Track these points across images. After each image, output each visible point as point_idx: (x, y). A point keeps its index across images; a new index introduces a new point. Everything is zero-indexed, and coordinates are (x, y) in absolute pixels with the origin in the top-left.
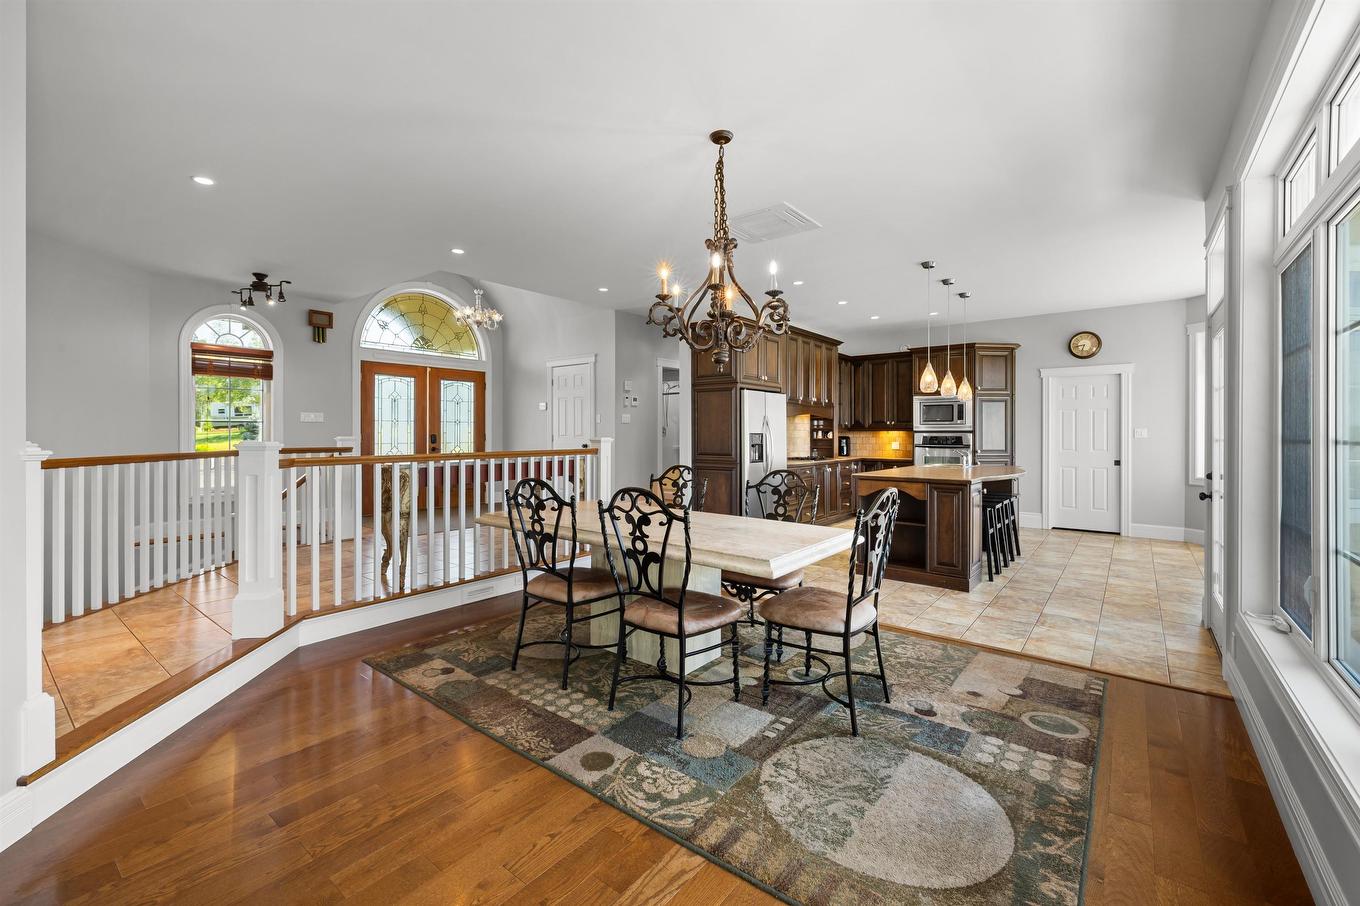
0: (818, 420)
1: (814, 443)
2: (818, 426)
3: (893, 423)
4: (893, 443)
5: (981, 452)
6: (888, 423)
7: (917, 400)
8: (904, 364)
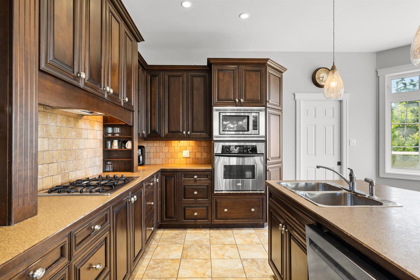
0: (113, 126)
1: (108, 155)
2: (113, 134)
3: (189, 133)
4: (183, 151)
5: (270, 159)
6: (184, 133)
7: (217, 110)
8: (199, 79)
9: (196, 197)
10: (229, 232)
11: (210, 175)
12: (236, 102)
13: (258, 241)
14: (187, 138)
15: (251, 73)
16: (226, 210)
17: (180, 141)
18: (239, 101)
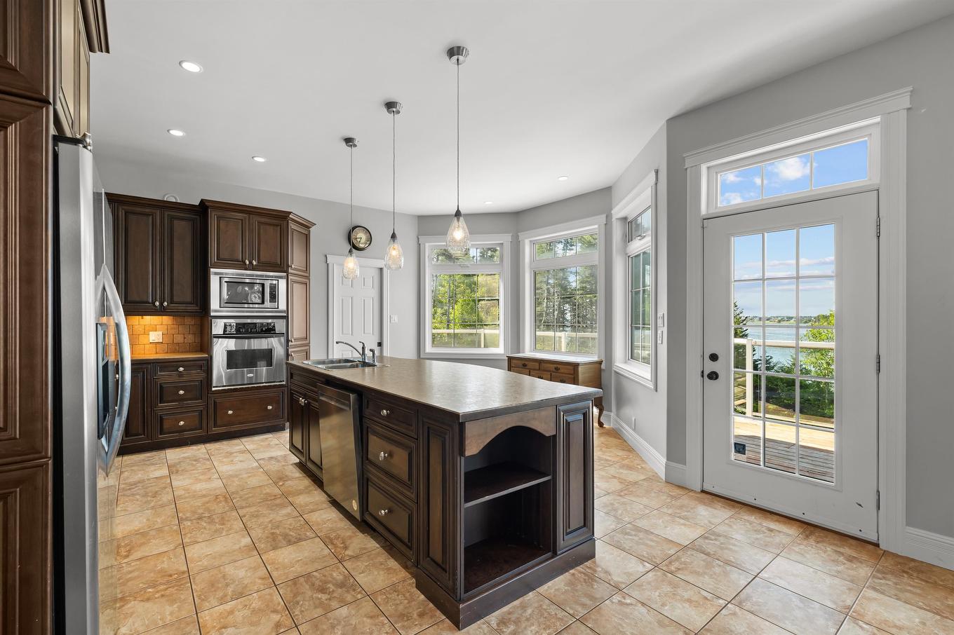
3: (166, 304)
4: (151, 333)
5: (293, 340)
6: (157, 303)
7: (216, 274)
8: (183, 223)
9: (182, 399)
10: (236, 441)
11: (207, 365)
12: (246, 264)
13: (278, 442)
14: (161, 312)
15: (268, 227)
16: (230, 412)
17: (144, 317)
18: (251, 263)
